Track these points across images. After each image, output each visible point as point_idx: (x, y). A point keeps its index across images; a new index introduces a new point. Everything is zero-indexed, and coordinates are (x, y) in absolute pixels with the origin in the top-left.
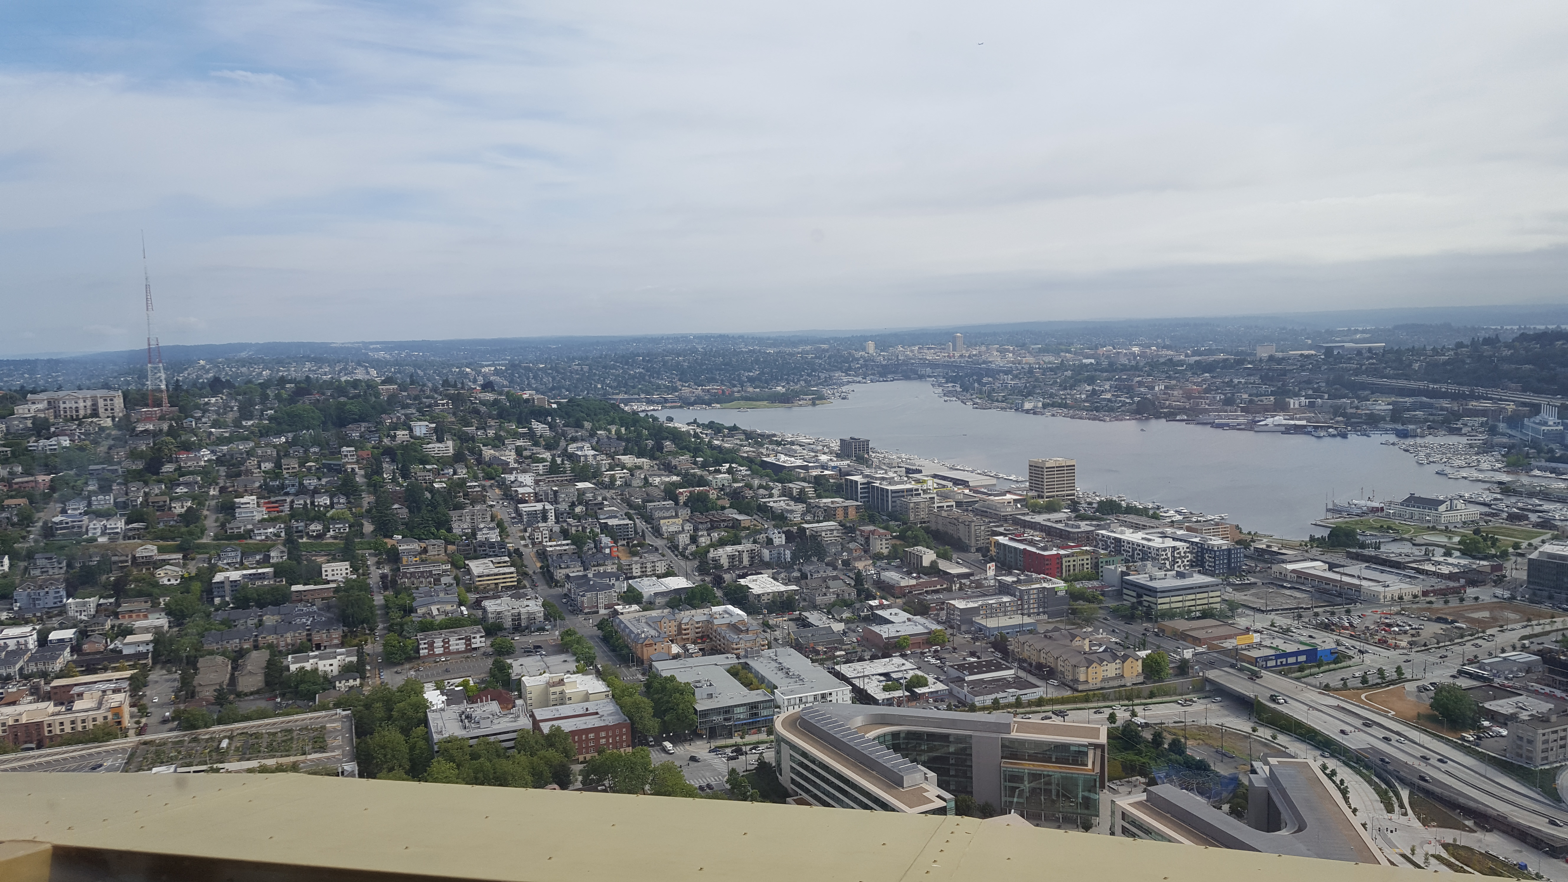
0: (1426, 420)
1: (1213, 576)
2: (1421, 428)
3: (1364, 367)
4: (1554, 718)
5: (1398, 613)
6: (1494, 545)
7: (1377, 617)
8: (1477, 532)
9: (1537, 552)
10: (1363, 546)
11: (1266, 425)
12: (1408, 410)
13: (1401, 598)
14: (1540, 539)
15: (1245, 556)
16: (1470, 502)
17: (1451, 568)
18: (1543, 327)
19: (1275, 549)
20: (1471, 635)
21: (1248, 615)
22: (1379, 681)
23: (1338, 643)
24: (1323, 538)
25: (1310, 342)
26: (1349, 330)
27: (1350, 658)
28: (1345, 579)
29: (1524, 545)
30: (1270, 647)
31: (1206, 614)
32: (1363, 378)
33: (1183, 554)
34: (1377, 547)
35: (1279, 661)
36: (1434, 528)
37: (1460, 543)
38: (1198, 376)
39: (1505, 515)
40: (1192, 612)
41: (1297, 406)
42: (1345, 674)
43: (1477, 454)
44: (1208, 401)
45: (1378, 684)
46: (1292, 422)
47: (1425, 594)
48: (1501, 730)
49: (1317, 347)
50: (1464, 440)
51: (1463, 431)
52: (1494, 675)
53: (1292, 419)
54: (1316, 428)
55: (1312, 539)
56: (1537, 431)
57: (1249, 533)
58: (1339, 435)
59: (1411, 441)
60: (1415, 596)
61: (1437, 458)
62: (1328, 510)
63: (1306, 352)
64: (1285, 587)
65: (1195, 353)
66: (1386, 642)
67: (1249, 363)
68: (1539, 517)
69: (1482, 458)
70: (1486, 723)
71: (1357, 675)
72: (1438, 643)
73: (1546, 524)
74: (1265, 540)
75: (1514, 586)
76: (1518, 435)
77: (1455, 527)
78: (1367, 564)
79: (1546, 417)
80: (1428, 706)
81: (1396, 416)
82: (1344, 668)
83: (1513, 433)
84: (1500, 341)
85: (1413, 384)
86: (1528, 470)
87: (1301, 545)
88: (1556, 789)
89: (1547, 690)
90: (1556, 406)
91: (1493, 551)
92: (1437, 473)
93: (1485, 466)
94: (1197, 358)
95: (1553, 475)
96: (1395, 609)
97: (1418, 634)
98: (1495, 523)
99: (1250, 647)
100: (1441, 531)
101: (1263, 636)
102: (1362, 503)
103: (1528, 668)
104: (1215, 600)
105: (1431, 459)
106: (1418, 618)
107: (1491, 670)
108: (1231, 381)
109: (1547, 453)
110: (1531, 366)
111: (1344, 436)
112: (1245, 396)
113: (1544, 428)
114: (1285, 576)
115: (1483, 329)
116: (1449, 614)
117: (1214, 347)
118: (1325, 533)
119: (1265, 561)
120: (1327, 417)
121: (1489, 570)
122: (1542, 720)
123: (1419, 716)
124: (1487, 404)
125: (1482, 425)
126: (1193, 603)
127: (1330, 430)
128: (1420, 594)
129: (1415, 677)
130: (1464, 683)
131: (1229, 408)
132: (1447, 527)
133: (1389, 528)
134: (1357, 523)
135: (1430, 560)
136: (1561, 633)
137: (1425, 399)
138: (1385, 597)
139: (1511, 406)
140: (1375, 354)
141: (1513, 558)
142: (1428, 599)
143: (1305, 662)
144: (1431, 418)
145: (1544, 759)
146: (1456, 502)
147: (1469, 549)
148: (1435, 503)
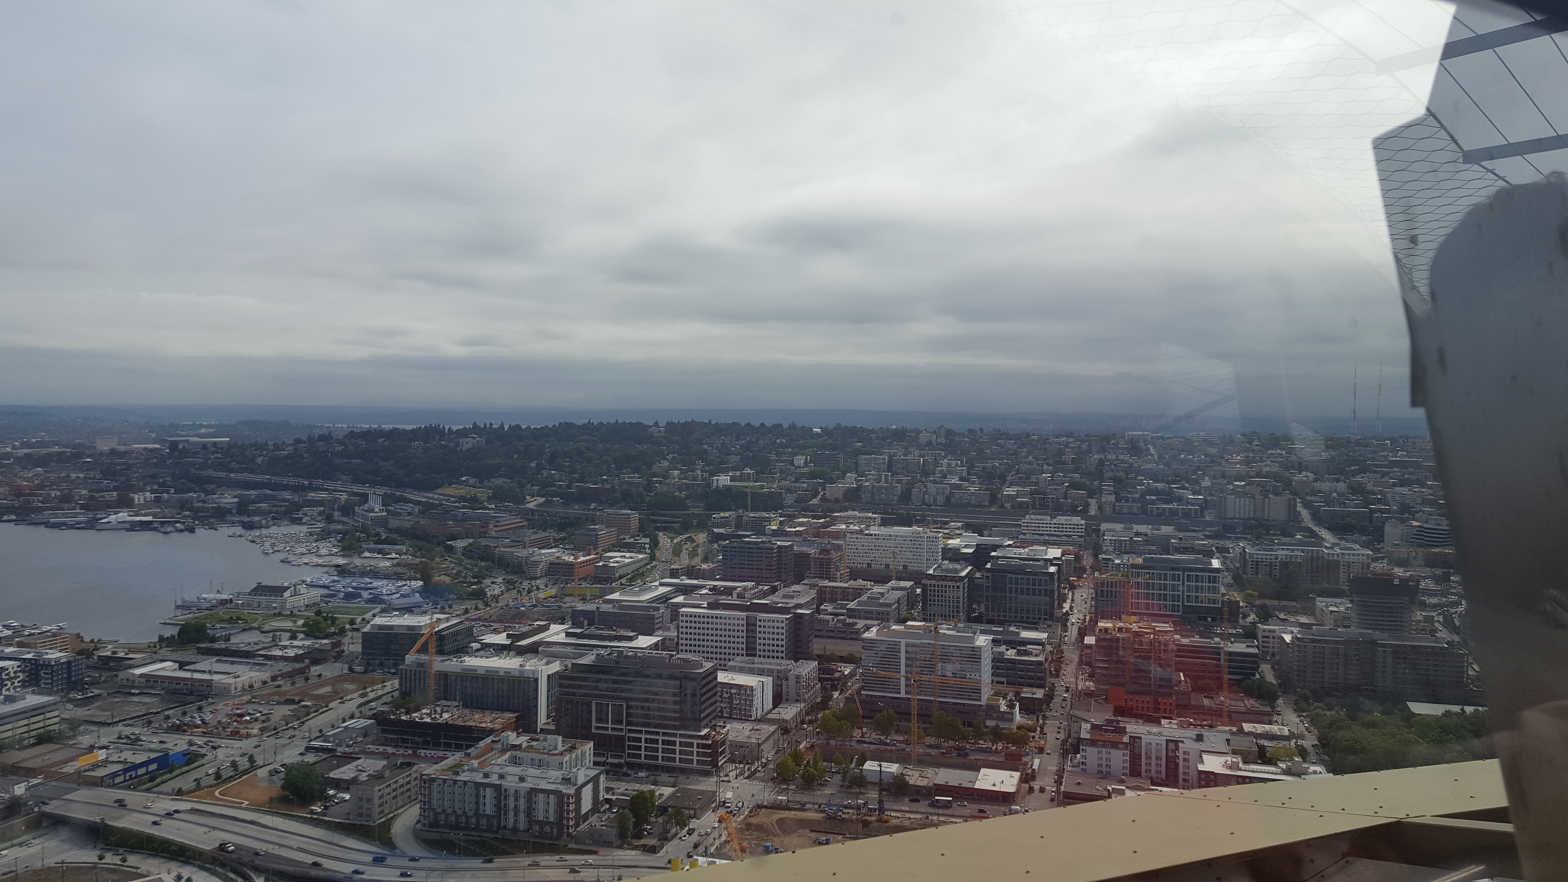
0: (270, 512)
1: (49, 694)
2: (266, 519)
3: (210, 462)
4: (387, 774)
5: (249, 702)
6: (333, 623)
7: (228, 710)
8: (318, 613)
9: (369, 626)
10: (213, 640)
11: (109, 522)
12: (254, 502)
13: (251, 686)
14: (371, 613)
15: (88, 667)
16: (312, 586)
17: (296, 651)
18: (367, 426)
19: (121, 655)
20: (317, 711)
21: (93, 731)
22: (232, 774)
23: (191, 744)
24: (173, 637)
25: (154, 435)
26: (194, 424)
27: (203, 756)
28: (197, 676)
29: (359, 621)
30: (118, 762)
31: (43, 739)
32: (209, 472)
33: (12, 675)
34: (227, 639)
35: (128, 775)
36: (280, 614)
37: (304, 625)
38: (29, 470)
39: (342, 595)
40: (24, 739)
41: (142, 502)
42: (196, 774)
43: (317, 541)
44: (41, 499)
45: (231, 777)
46: (138, 519)
47: (274, 679)
48: (344, 795)
49: (162, 441)
50: (304, 529)
51: (304, 521)
52: (337, 745)
53: (137, 515)
54: (162, 523)
55: (161, 639)
56: (365, 518)
57: (92, 641)
58: (186, 530)
59: (257, 533)
60: (265, 683)
61: (281, 547)
62: (177, 607)
63: (150, 446)
64: (133, 694)
65: (24, 445)
66: (238, 733)
67: (89, 457)
68: (370, 594)
69: (321, 544)
70: (331, 792)
71: (210, 772)
72: (287, 725)
73: (376, 599)
74: (110, 647)
75: (351, 660)
76: (350, 521)
77: (299, 611)
78: (217, 658)
79: (373, 505)
80: (279, 788)
81: (242, 508)
82: (197, 768)
83: (344, 519)
84: (332, 438)
85: (258, 478)
86: (360, 553)
87: (149, 647)
88: (391, 838)
89: (381, 749)
90: (380, 495)
91: (333, 630)
92: (282, 561)
93: (323, 551)
94: (27, 451)
95: (380, 556)
96: (245, 698)
97: (268, 719)
98: (334, 603)
99: (95, 766)
100: (287, 616)
101: (110, 752)
102: (211, 596)
103: (365, 732)
104: (52, 721)
105: (276, 549)
106: (268, 703)
107: (334, 741)
108: (68, 476)
109: (375, 537)
110: (359, 461)
111: (192, 530)
112: (84, 492)
113: (371, 514)
114: (133, 681)
115: (318, 427)
116: (297, 694)
117: (47, 439)
118: (174, 631)
119: (111, 669)
120: (174, 511)
121: (329, 648)
122: (378, 777)
123: (271, 800)
124: (323, 495)
125: (320, 514)
126: (26, 729)
127: (178, 525)
128: (269, 680)
129: (266, 763)
130: (310, 758)
131: (66, 505)
132: (292, 612)
133: (239, 618)
134: (206, 617)
135: (277, 645)
136: (390, 695)
137: (268, 491)
138: (236, 688)
139: (344, 496)
140: (220, 448)
141: (350, 634)
142: (277, 683)
143: (157, 770)
144: (275, 509)
145: (380, 813)
146: (299, 587)
147: (312, 631)
148: (280, 590)
